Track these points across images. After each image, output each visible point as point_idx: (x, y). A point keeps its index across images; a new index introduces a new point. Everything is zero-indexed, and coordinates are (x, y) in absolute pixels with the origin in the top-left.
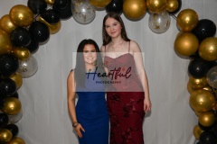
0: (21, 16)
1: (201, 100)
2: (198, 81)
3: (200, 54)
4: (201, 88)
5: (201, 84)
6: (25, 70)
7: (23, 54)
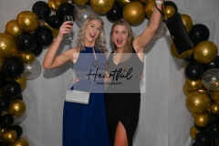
0: (27, 21)
1: (197, 102)
2: (194, 83)
3: (196, 57)
4: (197, 90)
5: (196, 86)
6: (29, 73)
7: (28, 57)
